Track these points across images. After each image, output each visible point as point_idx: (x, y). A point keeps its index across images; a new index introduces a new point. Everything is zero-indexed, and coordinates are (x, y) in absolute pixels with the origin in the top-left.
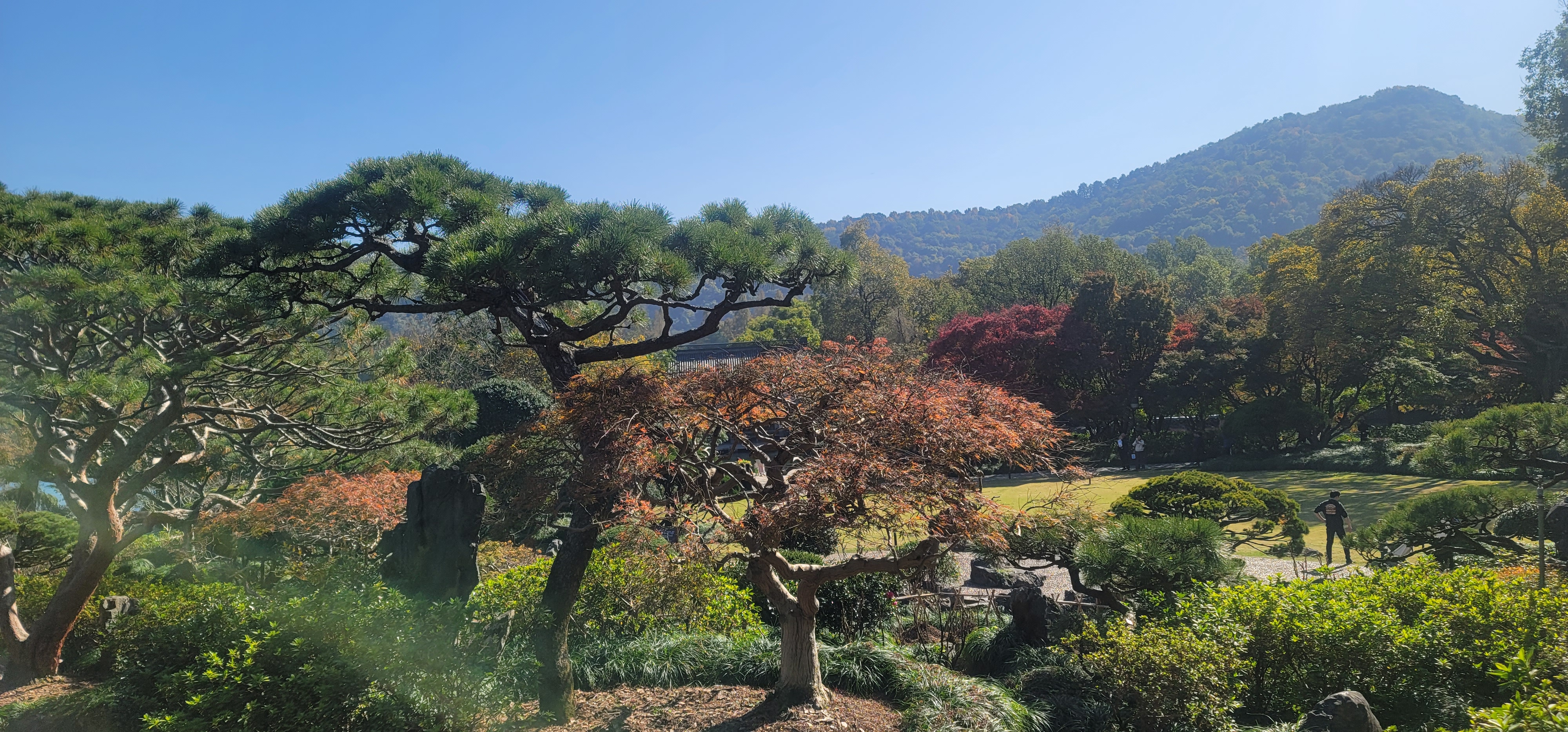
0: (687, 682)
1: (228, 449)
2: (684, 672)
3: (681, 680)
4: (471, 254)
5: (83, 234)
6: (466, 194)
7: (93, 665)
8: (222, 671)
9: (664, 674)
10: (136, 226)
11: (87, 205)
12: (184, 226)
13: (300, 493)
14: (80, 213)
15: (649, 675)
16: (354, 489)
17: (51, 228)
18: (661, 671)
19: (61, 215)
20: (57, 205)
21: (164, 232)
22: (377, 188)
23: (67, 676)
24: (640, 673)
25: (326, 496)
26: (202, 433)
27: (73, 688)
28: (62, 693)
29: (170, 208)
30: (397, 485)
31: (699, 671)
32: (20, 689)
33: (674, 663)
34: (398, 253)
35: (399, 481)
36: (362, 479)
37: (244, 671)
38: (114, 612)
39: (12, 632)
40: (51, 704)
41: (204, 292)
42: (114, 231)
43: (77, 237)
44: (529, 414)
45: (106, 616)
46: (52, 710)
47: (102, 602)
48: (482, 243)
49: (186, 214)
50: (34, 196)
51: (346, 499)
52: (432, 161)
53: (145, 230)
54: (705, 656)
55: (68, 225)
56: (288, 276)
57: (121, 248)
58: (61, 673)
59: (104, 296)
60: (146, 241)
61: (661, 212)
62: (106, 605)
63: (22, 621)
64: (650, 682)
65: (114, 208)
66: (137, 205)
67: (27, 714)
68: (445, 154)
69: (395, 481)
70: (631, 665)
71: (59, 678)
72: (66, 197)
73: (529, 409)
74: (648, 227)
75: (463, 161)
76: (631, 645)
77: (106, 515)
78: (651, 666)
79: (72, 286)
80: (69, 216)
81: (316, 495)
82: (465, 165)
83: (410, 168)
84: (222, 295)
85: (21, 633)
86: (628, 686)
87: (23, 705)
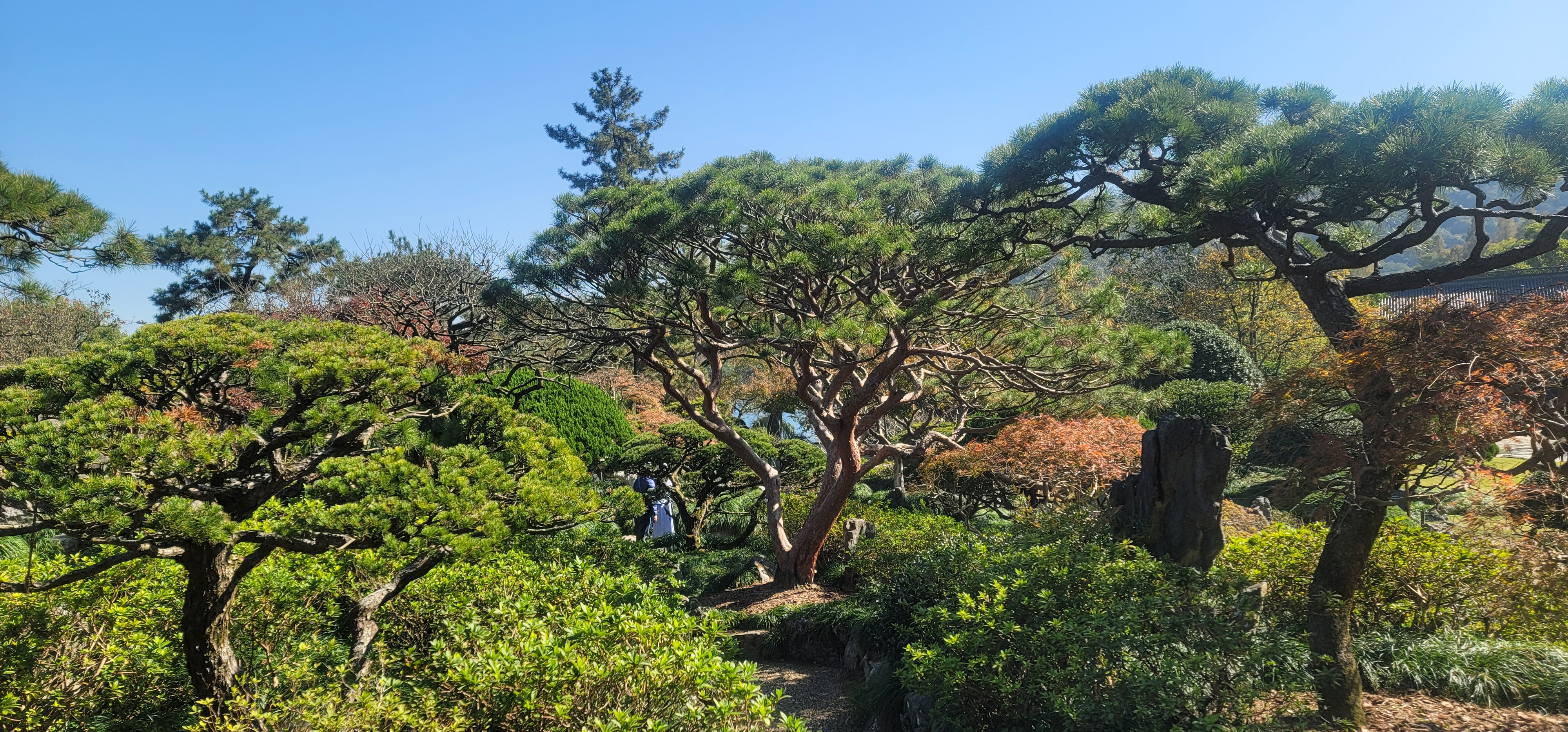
0: (1515, 703)
1: (937, 389)
2: (1508, 689)
3: (1505, 699)
4: (1236, 171)
5: (836, 192)
6: (1214, 107)
7: (838, 578)
8: (975, 613)
9: (1479, 688)
10: (876, 182)
11: (835, 167)
12: (912, 179)
13: (1017, 436)
14: (830, 175)
15: (1457, 686)
16: (1070, 433)
17: (811, 190)
18: (1475, 683)
19: (818, 177)
20: (813, 169)
21: (899, 184)
22: (1115, 111)
23: (821, 586)
24: (1444, 681)
25: (1042, 441)
26: (919, 375)
27: (826, 596)
28: (818, 601)
29: (900, 163)
30: (1113, 431)
31: (1532, 692)
32: (786, 592)
33: (1493, 675)
34: (1129, 183)
35: (1114, 428)
36: (1076, 423)
37: (996, 617)
38: (856, 534)
39: (779, 543)
40: (811, 610)
41: (938, 238)
42: (859, 188)
43: (830, 196)
44: (1215, 359)
45: (849, 536)
46: (812, 616)
47: (845, 524)
48: (1247, 158)
49: (913, 167)
50: (795, 163)
51: (1063, 444)
52: (1171, 77)
53: (883, 185)
54: (1540, 674)
55: (824, 185)
56: (1010, 217)
57: (866, 202)
58: (815, 582)
59: (853, 246)
60: (884, 194)
61: (1496, 91)
62: (848, 526)
63: (788, 534)
64: (1461, 695)
65: (854, 168)
66: (873, 163)
67: (794, 616)
68: (1186, 65)
69: (1110, 428)
70: (1428, 670)
71: (814, 586)
72: (818, 162)
73: (1215, 353)
74: (1481, 113)
75: (1206, 71)
76: (1427, 645)
77: (849, 446)
78: (1457, 674)
79: (828, 239)
80: (823, 178)
81: (1031, 439)
82: (1208, 76)
83: (1149, 86)
84: (953, 240)
85: (787, 546)
86: (1426, 694)
87: (790, 607)
